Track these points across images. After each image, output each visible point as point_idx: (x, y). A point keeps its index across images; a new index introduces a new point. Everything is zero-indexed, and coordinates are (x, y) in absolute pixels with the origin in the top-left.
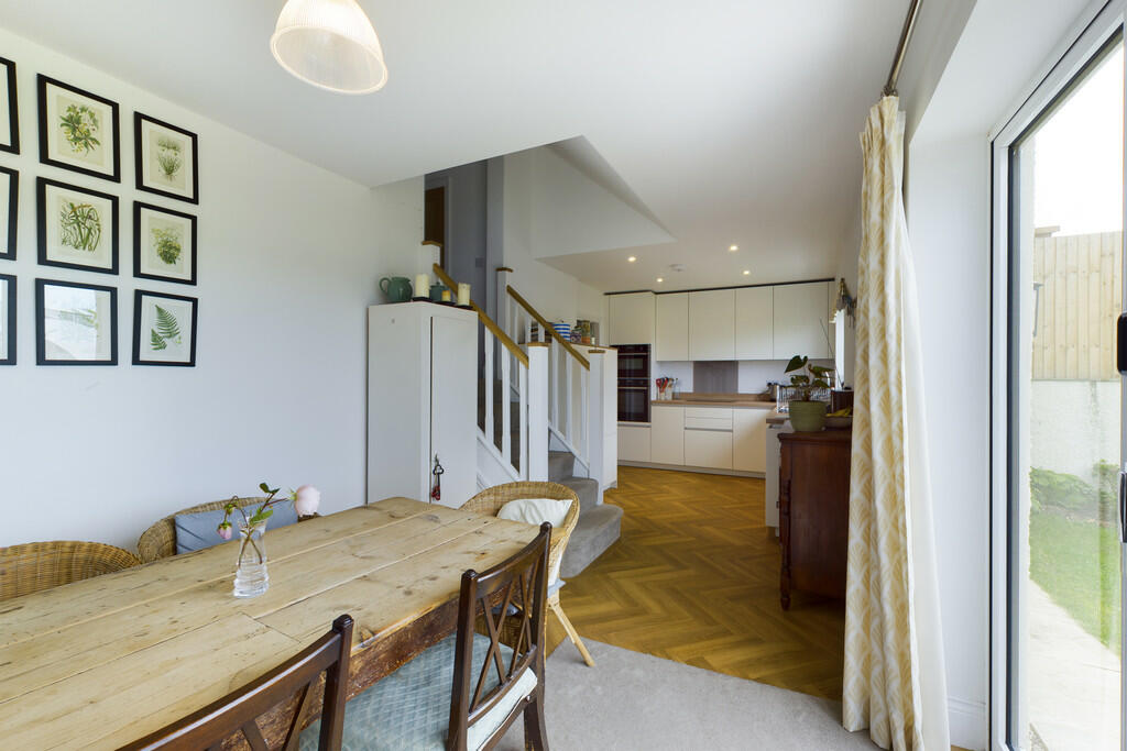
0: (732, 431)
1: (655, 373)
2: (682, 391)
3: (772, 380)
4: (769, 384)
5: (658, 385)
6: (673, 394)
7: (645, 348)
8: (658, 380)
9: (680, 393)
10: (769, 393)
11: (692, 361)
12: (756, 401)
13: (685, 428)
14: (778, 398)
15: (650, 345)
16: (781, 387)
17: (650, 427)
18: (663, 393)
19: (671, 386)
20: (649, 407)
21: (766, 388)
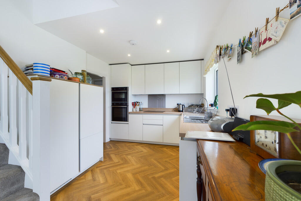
0: (162, 125)
1: (131, 100)
3: (179, 102)
4: (178, 104)
5: (133, 105)
6: (140, 108)
7: (126, 89)
8: (132, 103)
9: (142, 108)
10: (178, 108)
11: (147, 95)
12: (173, 111)
13: (143, 124)
14: (181, 110)
15: (128, 87)
16: (183, 105)
17: (128, 124)
18: (135, 109)
19: (139, 105)
20: (128, 115)
21: (177, 106)
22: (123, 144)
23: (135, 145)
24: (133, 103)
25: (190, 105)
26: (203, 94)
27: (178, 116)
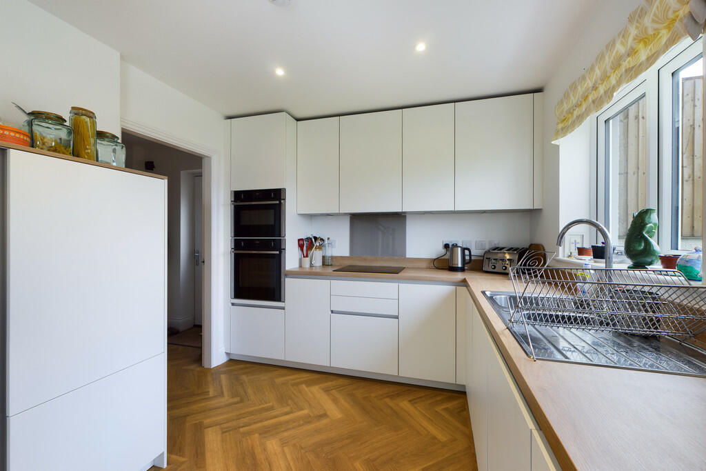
0: (397, 317)
1: (293, 231)
2: (335, 254)
3: (451, 240)
4: (446, 246)
5: (301, 246)
6: (324, 257)
7: (278, 194)
8: (299, 240)
9: (332, 258)
10: (447, 257)
11: (346, 214)
12: (429, 268)
13: (332, 312)
14: (460, 265)
15: (285, 189)
16: (464, 250)
17: (283, 308)
18: (307, 260)
19: (320, 247)
20: (282, 280)
21: (444, 251)
22: (264, 377)
23: (301, 383)
24: (301, 242)
25: (487, 248)
26: (538, 211)
27: (453, 288)
